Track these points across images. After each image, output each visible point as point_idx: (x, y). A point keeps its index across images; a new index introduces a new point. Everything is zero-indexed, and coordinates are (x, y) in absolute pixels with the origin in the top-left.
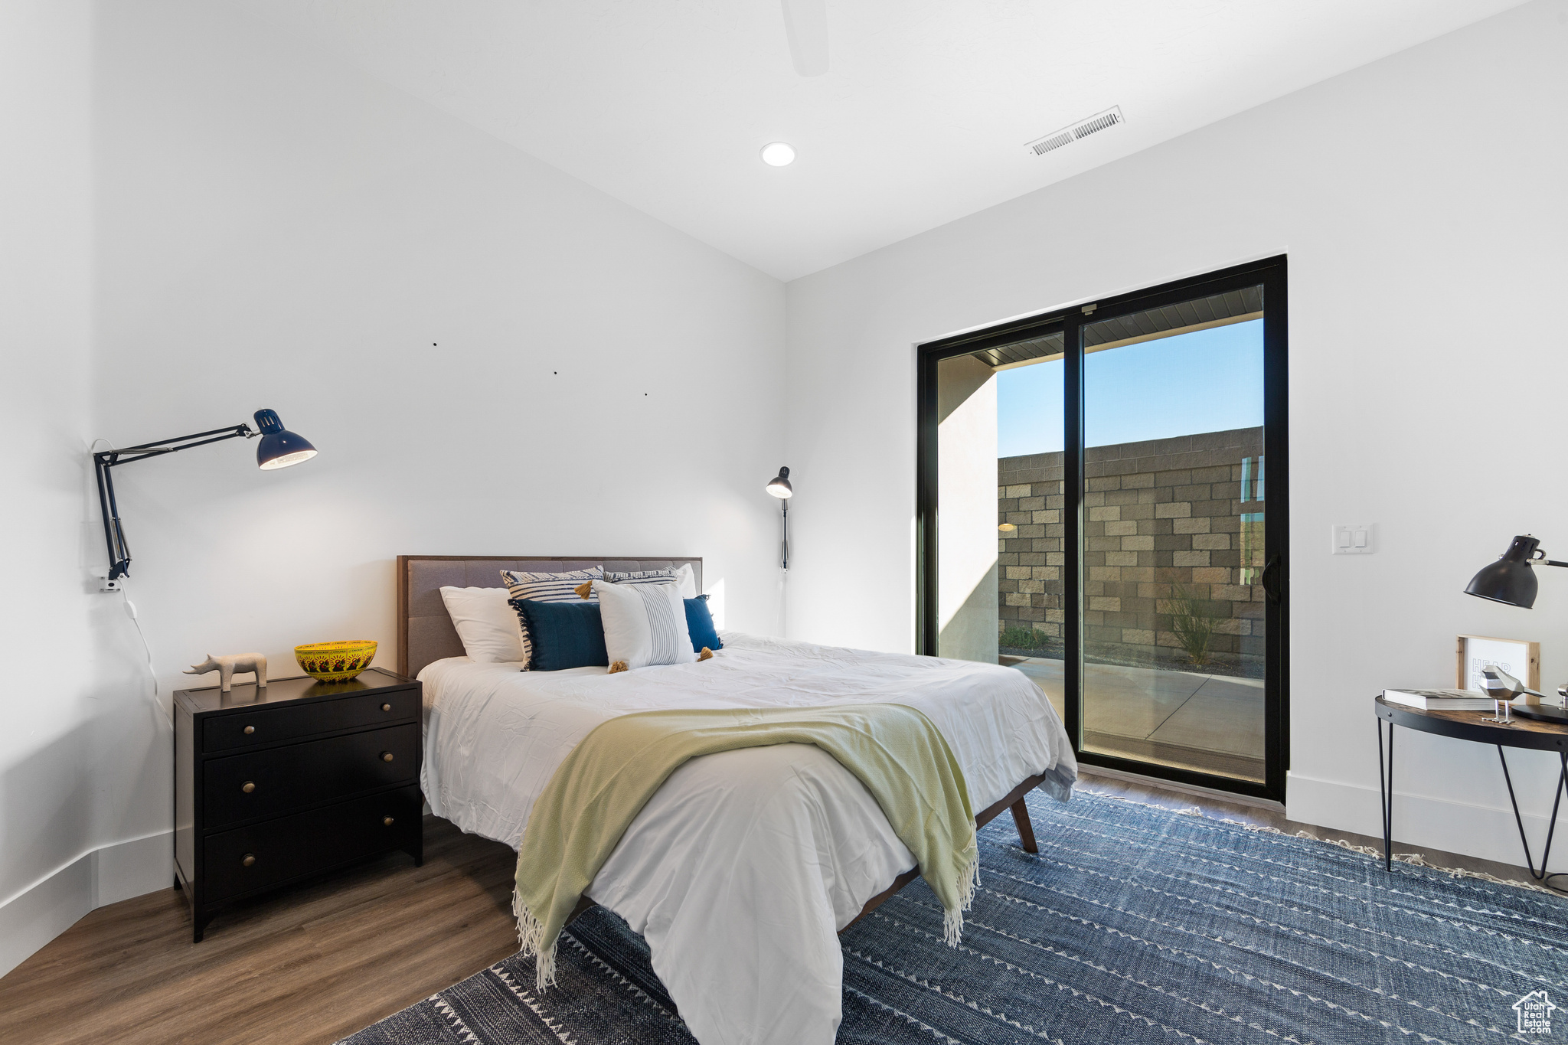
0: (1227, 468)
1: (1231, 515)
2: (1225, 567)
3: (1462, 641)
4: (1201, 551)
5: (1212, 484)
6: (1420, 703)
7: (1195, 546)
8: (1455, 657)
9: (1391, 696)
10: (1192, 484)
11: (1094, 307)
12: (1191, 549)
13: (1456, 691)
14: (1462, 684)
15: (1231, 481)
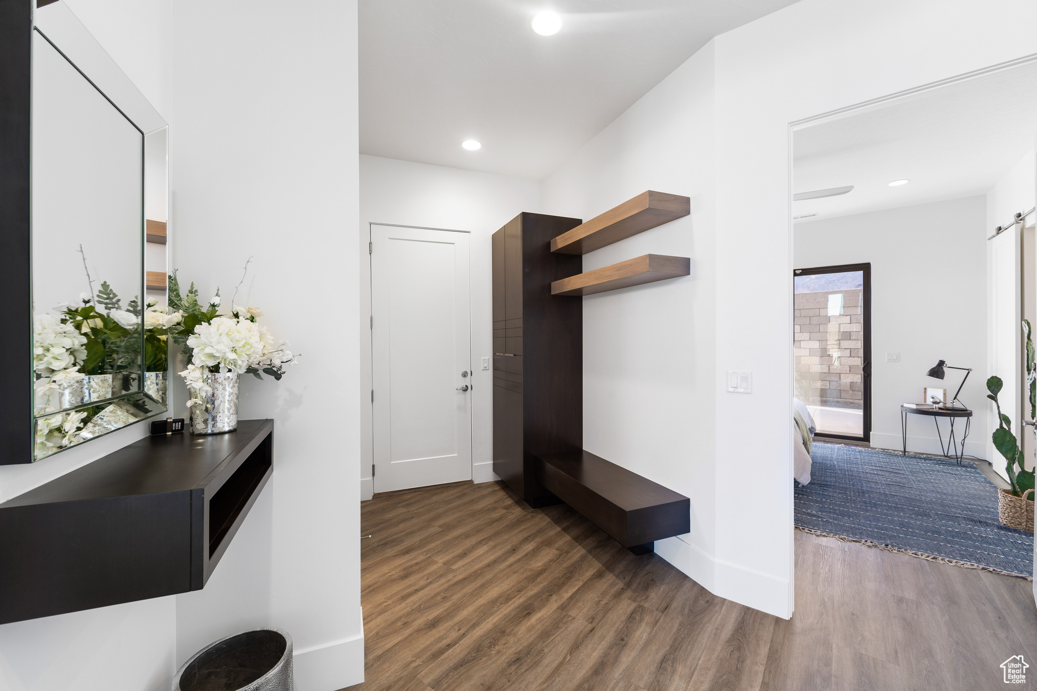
0: (818, 310)
1: (819, 332)
2: (817, 356)
3: (925, 389)
4: (805, 348)
5: (810, 317)
6: (914, 407)
7: (802, 346)
8: (923, 394)
9: (906, 405)
10: (800, 316)
11: (801, 271)
12: (800, 348)
13: (924, 403)
14: (925, 402)
15: (819, 316)
